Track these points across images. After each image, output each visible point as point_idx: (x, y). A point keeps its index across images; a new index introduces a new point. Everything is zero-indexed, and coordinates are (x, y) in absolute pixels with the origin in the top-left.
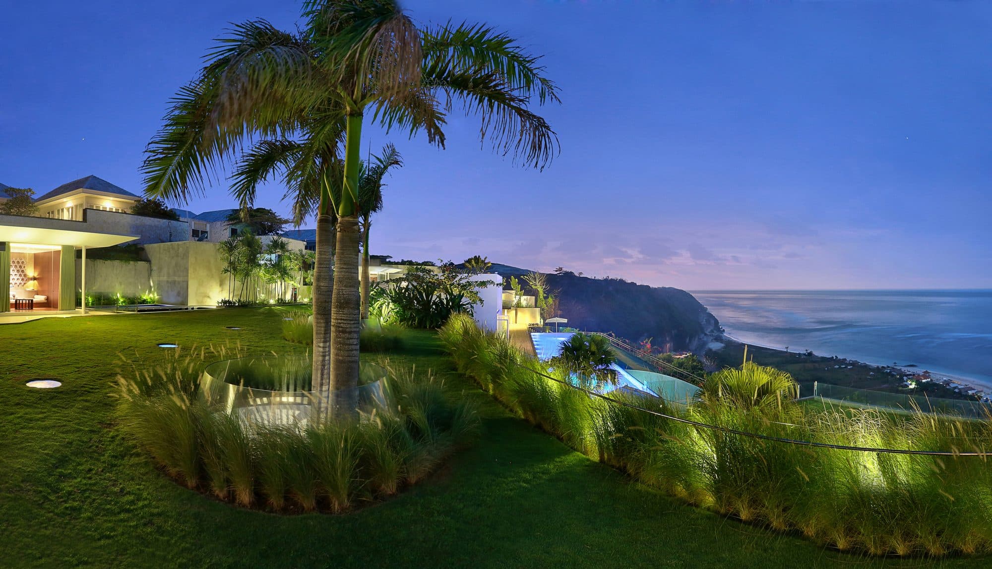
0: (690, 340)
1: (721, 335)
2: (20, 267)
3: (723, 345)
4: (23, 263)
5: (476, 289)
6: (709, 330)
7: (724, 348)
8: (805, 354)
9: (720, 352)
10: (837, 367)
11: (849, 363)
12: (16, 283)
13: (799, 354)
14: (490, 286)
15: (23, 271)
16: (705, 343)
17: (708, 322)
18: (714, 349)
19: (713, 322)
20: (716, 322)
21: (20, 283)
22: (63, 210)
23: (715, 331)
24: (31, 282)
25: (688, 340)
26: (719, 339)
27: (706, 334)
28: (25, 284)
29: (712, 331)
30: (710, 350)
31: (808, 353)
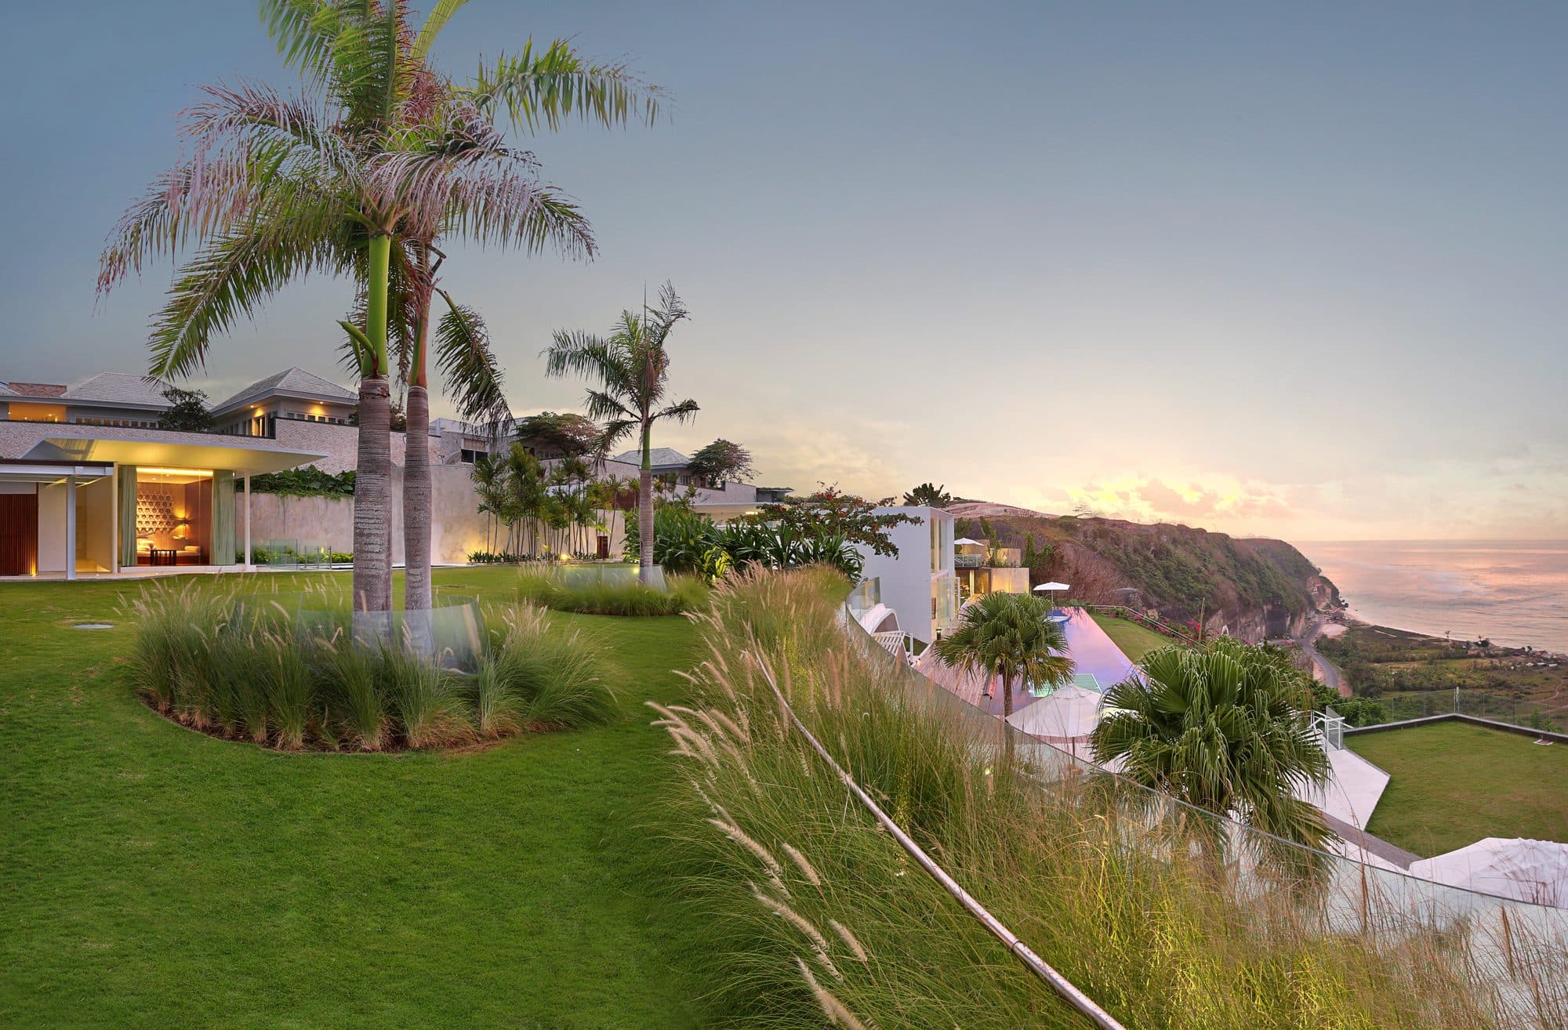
0: (1292, 621)
1: (1342, 611)
2: (165, 504)
3: (1344, 629)
4: (168, 498)
5: (883, 530)
6: (1324, 604)
7: (1347, 633)
8: (1476, 644)
9: (1340, 640)
10: (1530, 664)
11: (1552, 658)
12: (158, 529)
13: (1468, 643)
14: (901, 524)
15: (168, 511)
16: (1317, 626)
17: (1322, 591)
18: (1330, 636)
19: (1329, 591)
20: (1335, 592)
21: (164, 529)
22: (250, 421)
23: (1332, 606)
24: (181, 527)
25: (1288, 622)
26: (1338, 619)
27: (1318, 612)
28: (171, 529)
29: (1328, 606)
30: (1324, 636)
31: (1483, 642)
